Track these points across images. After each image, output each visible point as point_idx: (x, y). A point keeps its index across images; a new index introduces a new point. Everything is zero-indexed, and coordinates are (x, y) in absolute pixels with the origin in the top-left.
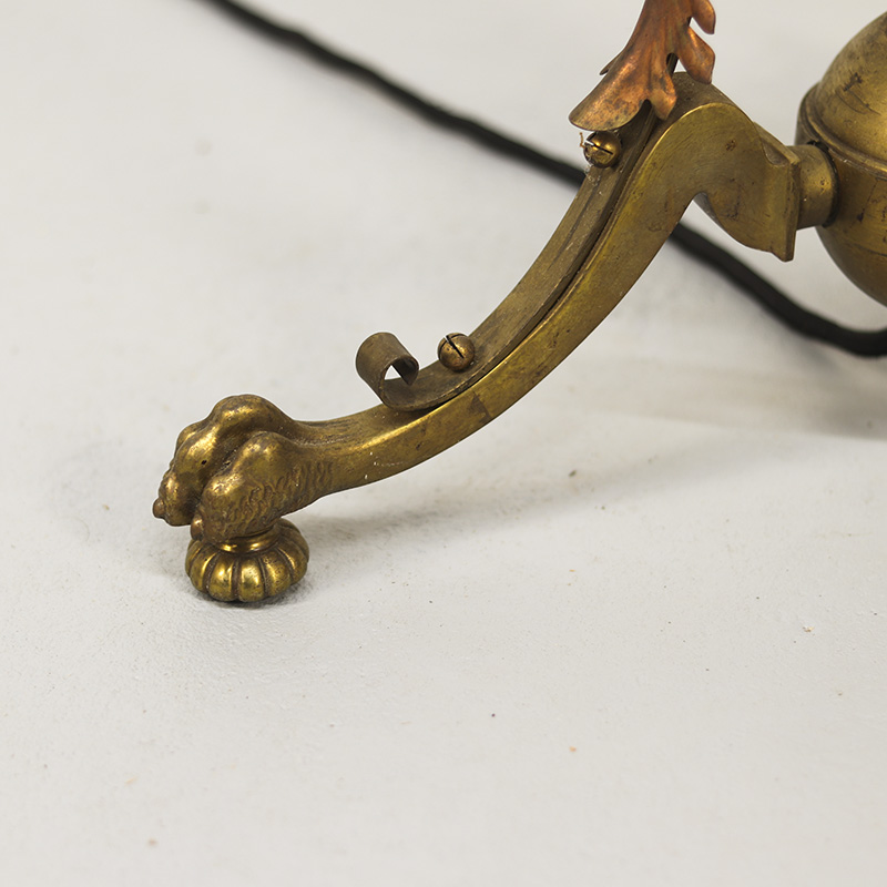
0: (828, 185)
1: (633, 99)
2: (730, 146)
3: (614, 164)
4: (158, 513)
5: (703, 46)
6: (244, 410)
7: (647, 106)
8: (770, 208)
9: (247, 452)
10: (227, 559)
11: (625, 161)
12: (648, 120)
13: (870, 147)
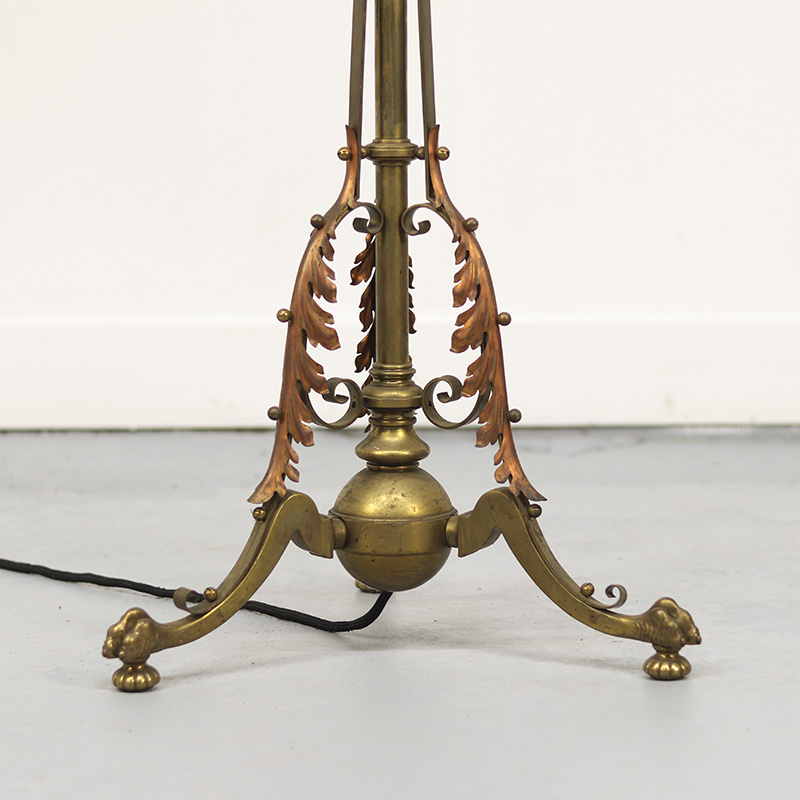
0: (344, 530)
1: (270, 492)
2: (307, 511)
3: (264, 520)
4: (105, 655)
5: (294, 469)
6: (134, 612)
7: (276, 493)
8: (323, 537)
9: (138, 625)
10: (130, 674)
11: (269, 516)
12: (277, 499)
13: (358, 513)
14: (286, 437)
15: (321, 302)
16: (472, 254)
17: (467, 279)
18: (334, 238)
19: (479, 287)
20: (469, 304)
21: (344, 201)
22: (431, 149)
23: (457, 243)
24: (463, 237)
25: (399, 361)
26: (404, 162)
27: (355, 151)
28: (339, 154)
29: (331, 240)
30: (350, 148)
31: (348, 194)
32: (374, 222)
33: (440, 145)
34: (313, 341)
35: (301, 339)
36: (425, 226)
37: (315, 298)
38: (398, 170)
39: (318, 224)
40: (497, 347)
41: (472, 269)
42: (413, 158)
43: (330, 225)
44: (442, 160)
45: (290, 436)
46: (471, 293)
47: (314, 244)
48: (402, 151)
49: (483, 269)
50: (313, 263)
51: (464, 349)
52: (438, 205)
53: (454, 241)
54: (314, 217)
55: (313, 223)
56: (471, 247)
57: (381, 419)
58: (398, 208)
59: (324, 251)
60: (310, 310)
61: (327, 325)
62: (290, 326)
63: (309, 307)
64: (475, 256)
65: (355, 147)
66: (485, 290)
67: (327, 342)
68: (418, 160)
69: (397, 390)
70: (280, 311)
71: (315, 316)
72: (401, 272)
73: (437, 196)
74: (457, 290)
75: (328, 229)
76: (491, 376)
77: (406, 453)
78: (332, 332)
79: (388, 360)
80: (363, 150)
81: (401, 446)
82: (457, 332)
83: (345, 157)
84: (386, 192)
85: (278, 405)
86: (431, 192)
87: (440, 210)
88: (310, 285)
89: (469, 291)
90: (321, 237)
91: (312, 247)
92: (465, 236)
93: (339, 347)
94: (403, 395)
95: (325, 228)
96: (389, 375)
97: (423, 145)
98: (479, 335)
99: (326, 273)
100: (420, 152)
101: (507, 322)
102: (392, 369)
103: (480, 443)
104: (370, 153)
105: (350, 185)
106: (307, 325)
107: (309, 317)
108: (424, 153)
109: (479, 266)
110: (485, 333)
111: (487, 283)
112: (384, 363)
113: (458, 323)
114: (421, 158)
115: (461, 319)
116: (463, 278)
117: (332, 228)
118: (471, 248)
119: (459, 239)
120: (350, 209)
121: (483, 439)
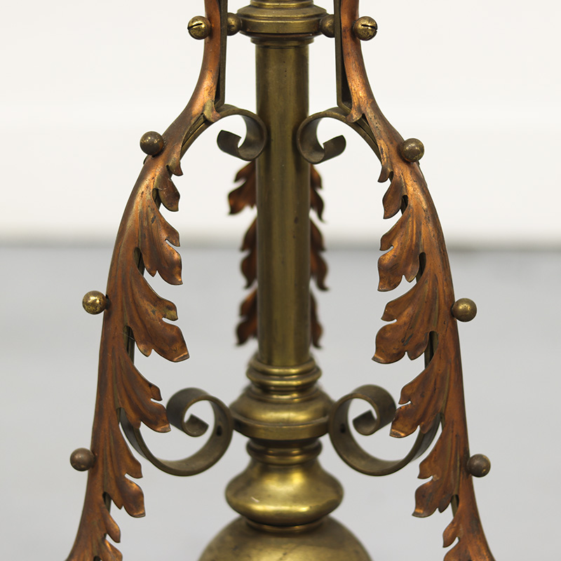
5: (115, 552)
14: (101, 498)
15: (156, 283)
16: (411, 202)
17: (402, 245)
18: (180, 173)
19: (422, 258)
20: (405, 286)
21: (197, 109)
22: (345, 21)
23: (388, 183)
24: (396, 171)
25: (292, 362)
26: (302, 41)
27: (217, 24)
28: (190, 28)
29: (174, 178)
30: (209, 17)
31: (206, 97)
32: (253, 138)
33: (361, 14)
34: (142, 347)
35: (123, 342)
36: (338, 145)
37: (146, 275)
38: (291, 53)
39: (154, 147)
40: (452, 356)
41: (411, 226)
42: (316, 34)
43: (172, 150)
44: (366, 39)
45: (107, 498)
46: (410, 269)
47: (146, 182)
48: (297, 23)
49: (431, 227)
50: (143, 216)
51: (396, 357)
52: (356, 116)
53: (381, 180)
54: (146, 136)
55: (145, 147)
56: (410, 189)
57: (265, 453)
58: (291, 116)
59: (163, 194)
60: (138, 296)
61: (165, 320)
62: (106, 319)
63: (136, 290)
64: (419, 203)
65: (217, 17)
66: (432, 263)
67: (166, 349)
68: (322, 36)
69: (288, 410)
70: (87, 296)
71: (147, 306)
72: (296, 220)
73: (355, 100)
74: (386, 262)
75: (168, 158)
76: (441, 404)
77: (304, 509)
78: (174, 333)
79: (277, 361)
80: (232, 21)
81: (296, 499)
82: (383, 330)
83: (199, 34)
84: (272, 89)
85: (88, 446)
86: (344, 93)
87: (360, 126)
88: (139, 252)
89: (407, 265)
90: (157, 171)
91: (143, 188)
92: (401, 170)
93: (187, 357)
94: (301, 417)
95: (163, 156)
96: (276, 386)
97: (333, 13)
98: (421, 337)
99: (164, 235)
100: (328, 24)
101: (469, 316)
102: (281, 377)
103: (418, 511)
104: (245, 24)
105: (208, 83)
106: (132, 320)
107: (137, 306)
108: (333, 26)
109: (424, 221)
110: (432, 334)
111: (436, 251)
112: (270, 363)
113: (387, 317)
114: (329, 35)
115: (391, 311)
116: (396, 244)
117: (175, 156)
118: (412, 189)
119: (391, 176)
120: (208, 123)
121: (426, 502)
